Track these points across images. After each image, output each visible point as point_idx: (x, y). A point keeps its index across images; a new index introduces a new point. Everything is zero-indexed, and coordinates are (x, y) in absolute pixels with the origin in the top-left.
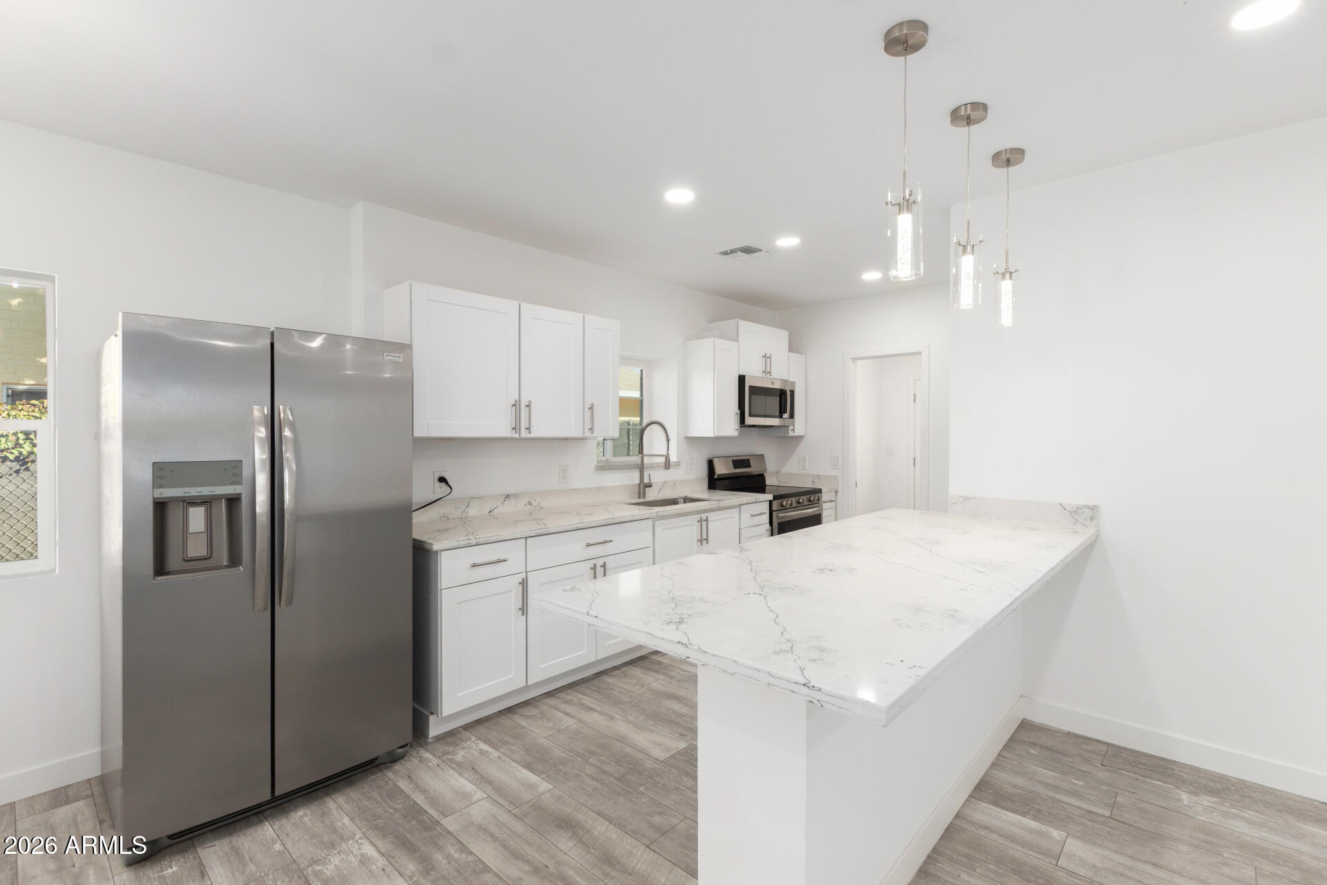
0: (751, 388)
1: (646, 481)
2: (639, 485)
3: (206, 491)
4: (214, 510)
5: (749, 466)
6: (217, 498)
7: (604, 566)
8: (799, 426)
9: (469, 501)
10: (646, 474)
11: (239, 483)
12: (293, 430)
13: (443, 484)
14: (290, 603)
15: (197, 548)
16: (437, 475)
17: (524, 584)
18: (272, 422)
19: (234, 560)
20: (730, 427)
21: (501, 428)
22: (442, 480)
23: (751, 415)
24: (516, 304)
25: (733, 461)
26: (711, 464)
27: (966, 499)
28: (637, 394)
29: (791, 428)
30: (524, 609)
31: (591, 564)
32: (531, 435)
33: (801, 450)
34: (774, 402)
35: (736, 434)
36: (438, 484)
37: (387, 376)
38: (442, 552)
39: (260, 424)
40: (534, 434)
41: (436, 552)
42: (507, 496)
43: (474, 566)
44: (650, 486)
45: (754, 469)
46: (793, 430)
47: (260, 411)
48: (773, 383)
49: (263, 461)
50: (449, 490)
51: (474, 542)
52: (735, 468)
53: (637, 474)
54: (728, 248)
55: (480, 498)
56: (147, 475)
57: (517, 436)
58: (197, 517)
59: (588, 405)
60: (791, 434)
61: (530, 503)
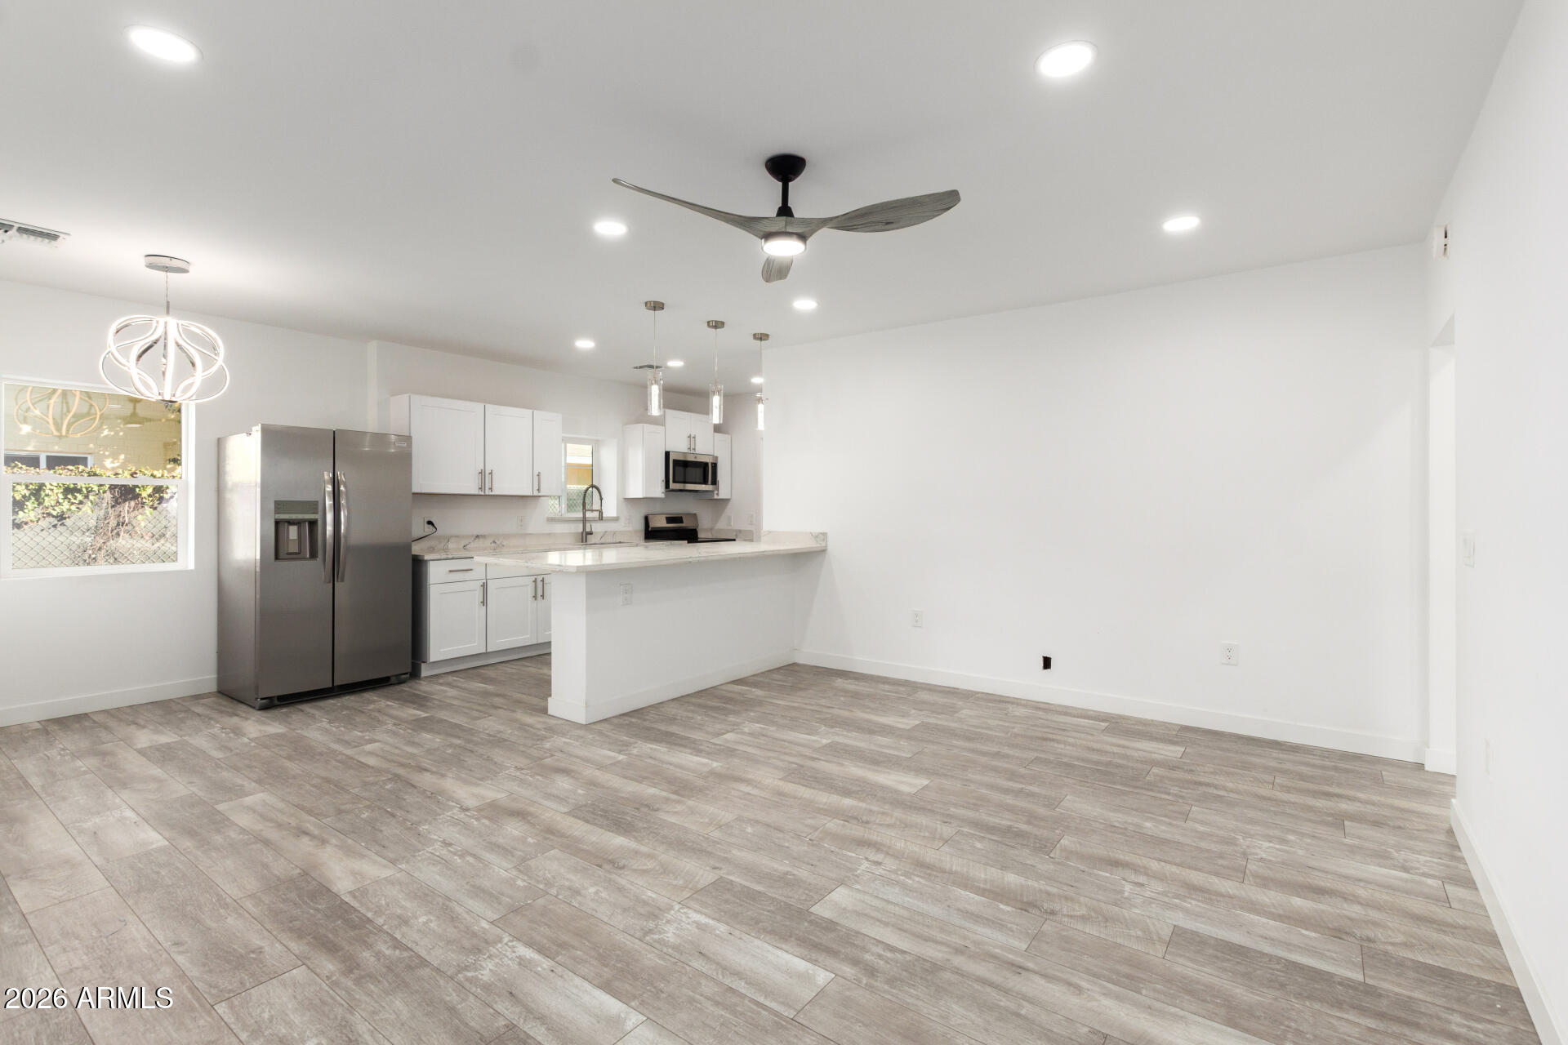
0: (674, 461)
1: (588, 530)
2: (582, 533)
3: (300, 516)
4: (302, 528)
5: (682, 522)
6: (304, 521)
7: (543, 581)
8: (723, 492)
9: (448, 539)
10: (588, 525)
11: (317, 513)
12: (345, 487)
13: (430, 526)
14: (342, 580)
15: (293, 548)
16: (427, 520)
17: (485, 586)
18: (335, 482)
19: (313, 555)
20: (658, 491)
21: (472, 488)
22: (430, 523)
23: (674, 482)
24: (482, 405)
25: (666, 518)
26: (646, 519)
27: (770, 532)
28: (588, 461)
29: (716, 492)
30: (484, 602)
31: (533, 578)
32: (493, 493)
33: (729, 510)
34: (699, 472)
35: (663, 496)
36: (426, 525)
37: (393, 451)
38: (431, 562)
39: (328, 483)
40: (496, 492)
41: (426, 561)
42: (477, 536)
43: (451, 571)
44: (591, 534)
45: (687, 524)
46: (718, 494)
47: (328, 476)
48: (696, 458)
49: (330, 505)
50: (435, 530)
51: (451, 557)
52: (668, 522)
53: (581, 525)
54: (638, 365)
55: (457, 536)
56: (272, 506)
57: (483, 493)
58: (293, 532)
59: (536, 473)
60: (716, 497)
61: (494, 542)
